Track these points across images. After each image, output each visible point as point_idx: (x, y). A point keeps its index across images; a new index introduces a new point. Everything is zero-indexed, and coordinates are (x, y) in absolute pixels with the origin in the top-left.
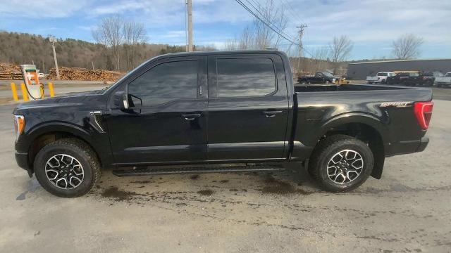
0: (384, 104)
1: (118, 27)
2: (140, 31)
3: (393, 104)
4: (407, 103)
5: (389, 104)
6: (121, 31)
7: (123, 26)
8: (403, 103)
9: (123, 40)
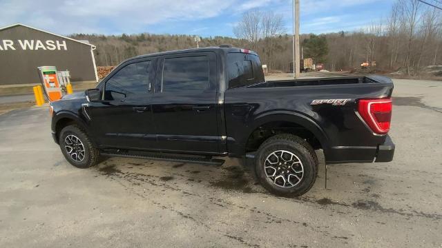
0: (315, 102)
1: (257, 21)
2: (279, 23)
3: (328, 101)
4: (345, 100)
5: (321, 101)
6: (260, 24)
7: (261, 20)
8: (341, 100)
9: (261, 34)
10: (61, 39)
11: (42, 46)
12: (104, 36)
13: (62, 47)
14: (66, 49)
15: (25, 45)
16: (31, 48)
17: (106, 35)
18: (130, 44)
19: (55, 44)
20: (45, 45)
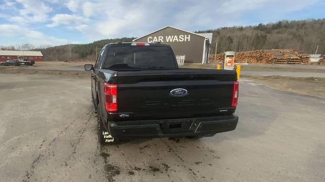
10: (187, 34)
11: (177, 40)
12: (242, 27)
13: (187, 39)
14: (189, 40)
15: (169, 39)
16: (171, 41)
17: (244, 26)
18: (263, 33)
19: (184, 38)
20: (179, 38)
